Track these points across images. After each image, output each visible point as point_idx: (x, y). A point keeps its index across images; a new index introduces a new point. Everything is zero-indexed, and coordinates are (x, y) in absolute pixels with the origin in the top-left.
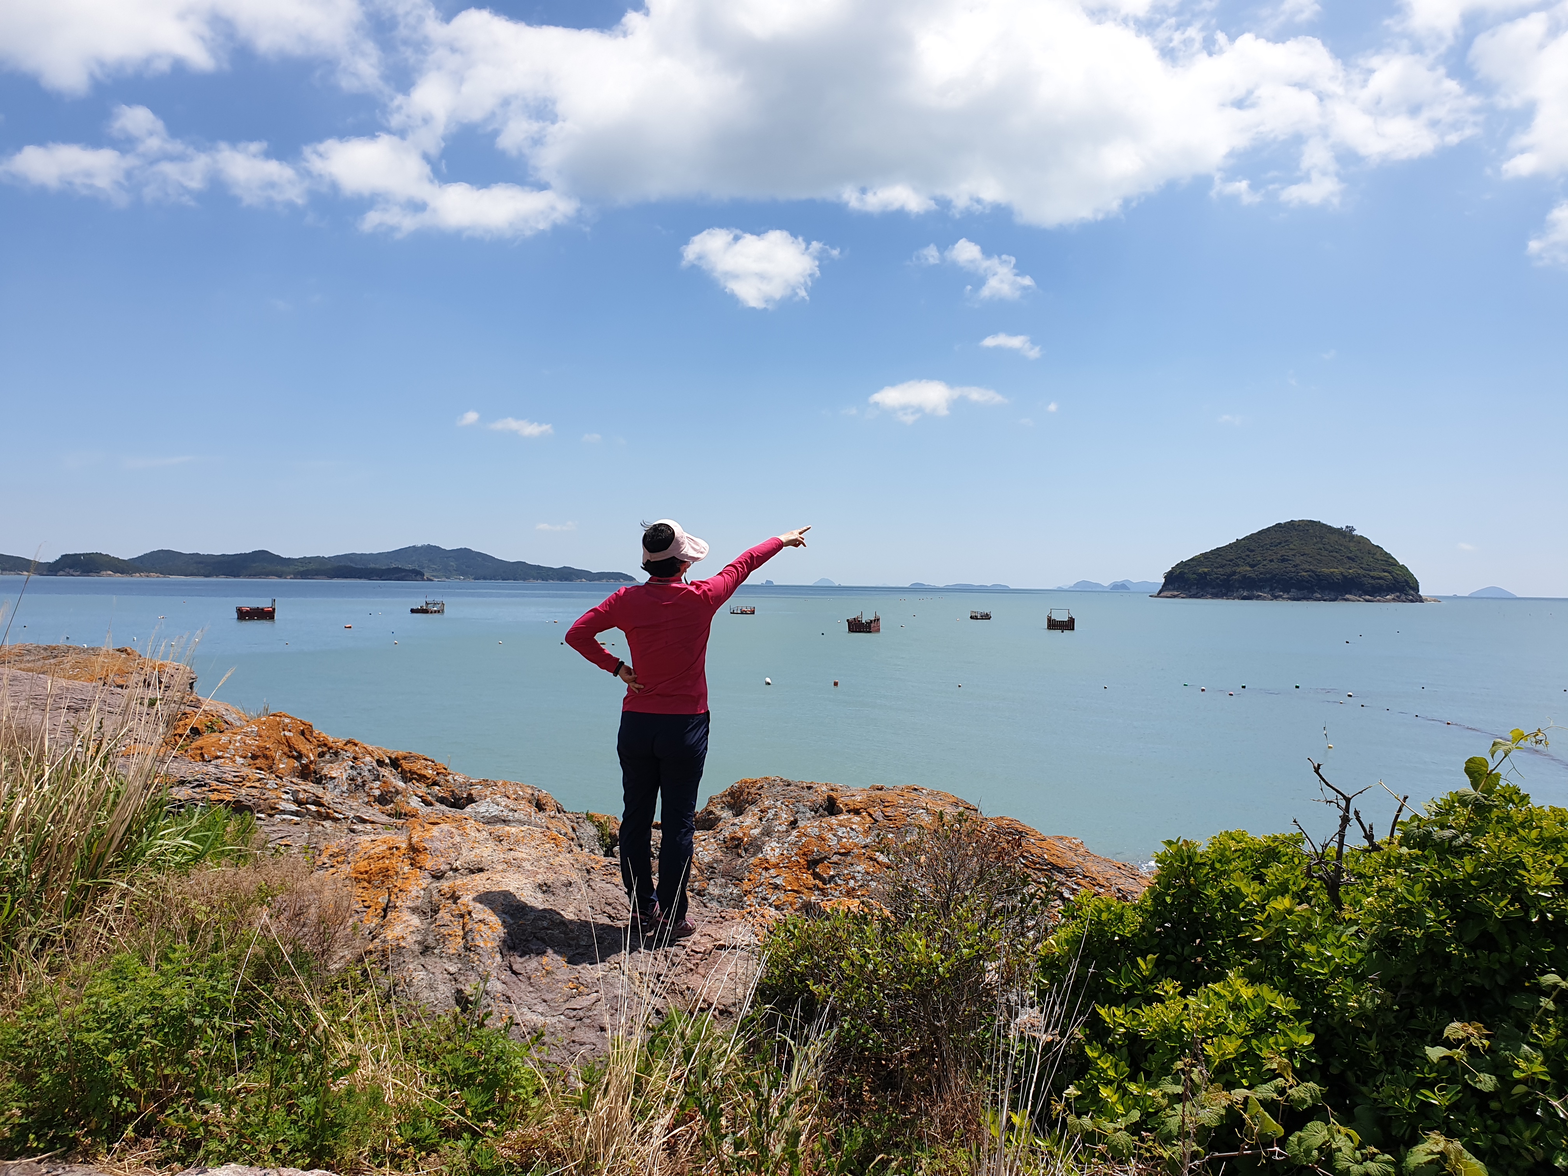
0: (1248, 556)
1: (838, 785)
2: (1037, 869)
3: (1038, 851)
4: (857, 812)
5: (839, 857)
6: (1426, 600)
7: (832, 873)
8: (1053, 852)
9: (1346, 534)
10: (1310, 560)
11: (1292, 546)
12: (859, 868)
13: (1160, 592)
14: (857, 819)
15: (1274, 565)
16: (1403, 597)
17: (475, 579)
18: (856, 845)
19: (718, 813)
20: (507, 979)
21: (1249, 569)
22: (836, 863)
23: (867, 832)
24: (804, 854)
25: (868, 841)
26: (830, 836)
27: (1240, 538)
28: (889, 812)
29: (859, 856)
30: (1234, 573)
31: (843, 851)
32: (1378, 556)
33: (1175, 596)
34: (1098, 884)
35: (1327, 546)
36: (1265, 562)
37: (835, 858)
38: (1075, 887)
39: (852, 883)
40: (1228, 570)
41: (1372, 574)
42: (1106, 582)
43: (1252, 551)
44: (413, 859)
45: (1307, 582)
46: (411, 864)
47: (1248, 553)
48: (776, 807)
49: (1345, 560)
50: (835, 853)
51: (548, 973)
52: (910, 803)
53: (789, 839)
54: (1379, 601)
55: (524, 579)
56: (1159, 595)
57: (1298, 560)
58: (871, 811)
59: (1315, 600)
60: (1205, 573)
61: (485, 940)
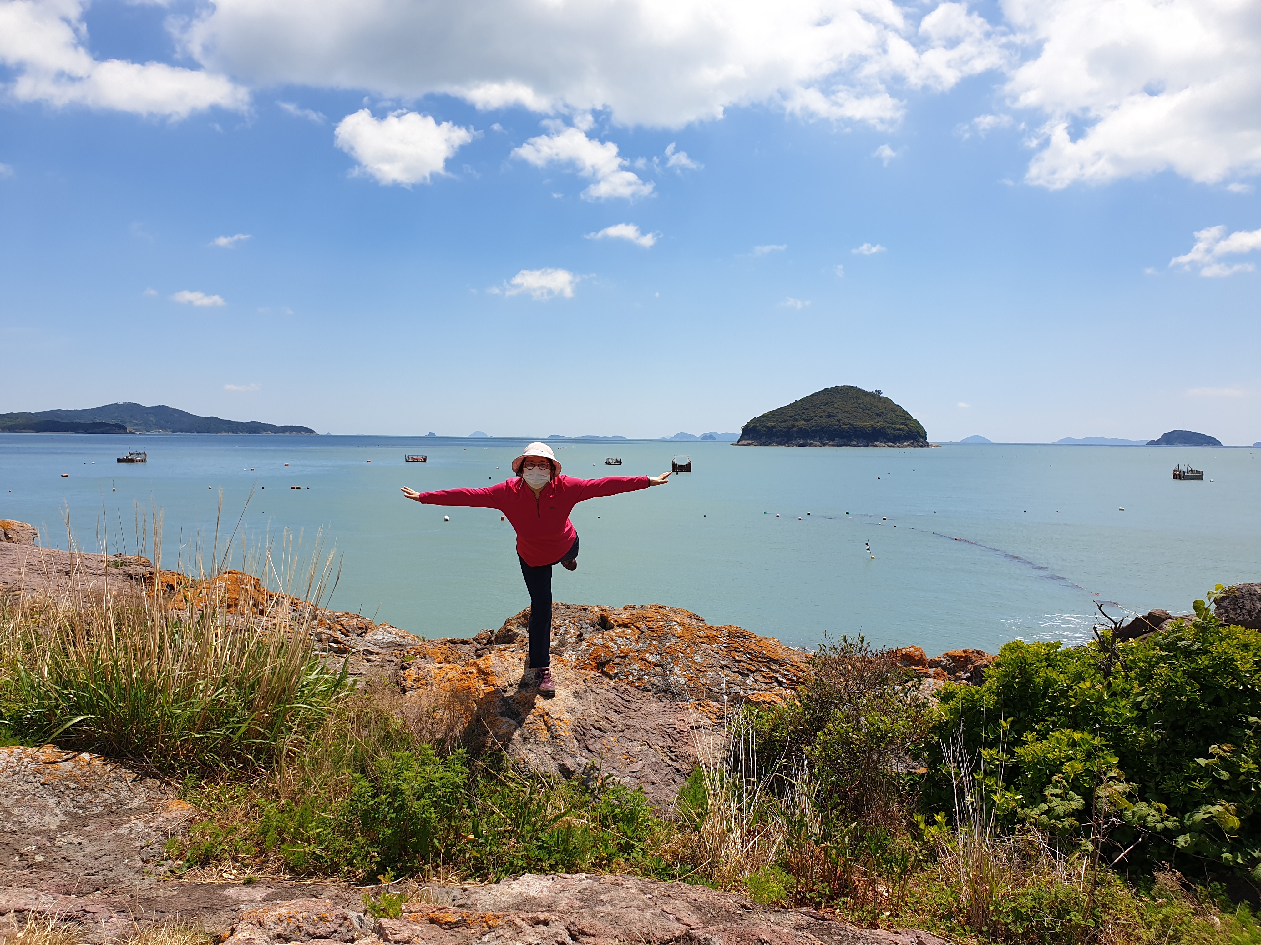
0: (804, 413)
1: (606, 606)
2: (759, 662)
3: (759, 649)
4: (626, 626)
5: (620, 659)
6: (932, 446)
7: (616, 671)
8: (769, 649)
9: (876, 396)
10: (849, 416)
11: (836, 406)
12: (635, 667)
13: (739, 441)
14: (628, 631)
15: (823, 420)
16: (916, 444)
17: (173, 432)
18: (631, 650)
19: (515, 630)
20: (587, 756)
21: (804, 423)
22: (618, 664)
23: (637, 641)
24: (595, 658)
25: (639, 647)
26: (612, 644)
27: (798, 400)
28: (651, 625)
29: (634, 658)
30: (794, 426)
31: (622, 655)
32: (898, 413)
33: (750, 444)
34: (802, 670)
35: (862, 406)
36: (816, 418)
37: (617, 660)
38: (786, 673)
39: (631, 677)
40: (789, 424)
41: (893, 426)
42: (698, 434)
43: (807, 409)
44: (485, 679)
45: (847, 432)
46: (485, 683)
47: (804, 411)
48: (565, 625)
49: (875, 416)
50: (617, 657)
51: (609, 750)
52: (665, 618)
53: (581, 648)
54: (898, 447)
55: (217, 432)
56: (738, 443)
57: (840, 416)
58: (638, 624)
59: (852, 446)
60: (772, 427)
61: (564, 731)
